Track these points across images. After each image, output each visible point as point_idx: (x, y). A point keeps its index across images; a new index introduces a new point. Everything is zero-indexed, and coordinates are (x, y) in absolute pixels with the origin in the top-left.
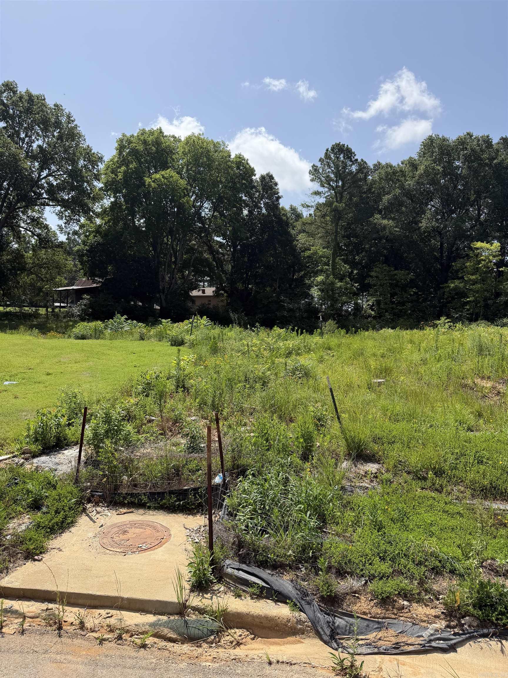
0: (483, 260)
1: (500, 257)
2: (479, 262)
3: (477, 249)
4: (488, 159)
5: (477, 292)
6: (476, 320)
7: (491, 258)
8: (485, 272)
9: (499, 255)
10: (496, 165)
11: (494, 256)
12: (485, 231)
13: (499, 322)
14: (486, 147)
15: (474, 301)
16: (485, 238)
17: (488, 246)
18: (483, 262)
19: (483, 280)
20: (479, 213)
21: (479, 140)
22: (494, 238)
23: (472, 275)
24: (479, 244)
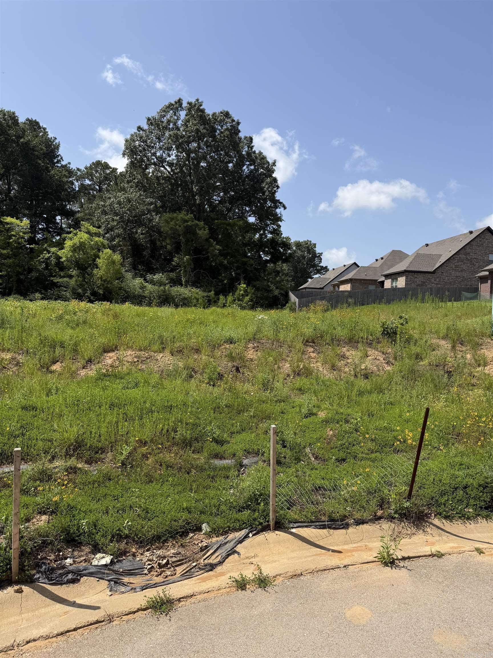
1: (30, 235)
3: (7, 224)
4: (15, 136)
5: (9, 267)
6: (9, 295)
7: (21, 234)
8: (17, 248)
9: (30, 232)
10: (22, 143)
11: (24, 233)
13: (31, 297)
14: (13, 123)
16: (15, 214)
17: (18, 222)
18: (14, 238)
19: (15, 255)
20: (9, 188)
21: (5, 115)
22: (25, 215)
23: (4, 249)
24: (9, 219)
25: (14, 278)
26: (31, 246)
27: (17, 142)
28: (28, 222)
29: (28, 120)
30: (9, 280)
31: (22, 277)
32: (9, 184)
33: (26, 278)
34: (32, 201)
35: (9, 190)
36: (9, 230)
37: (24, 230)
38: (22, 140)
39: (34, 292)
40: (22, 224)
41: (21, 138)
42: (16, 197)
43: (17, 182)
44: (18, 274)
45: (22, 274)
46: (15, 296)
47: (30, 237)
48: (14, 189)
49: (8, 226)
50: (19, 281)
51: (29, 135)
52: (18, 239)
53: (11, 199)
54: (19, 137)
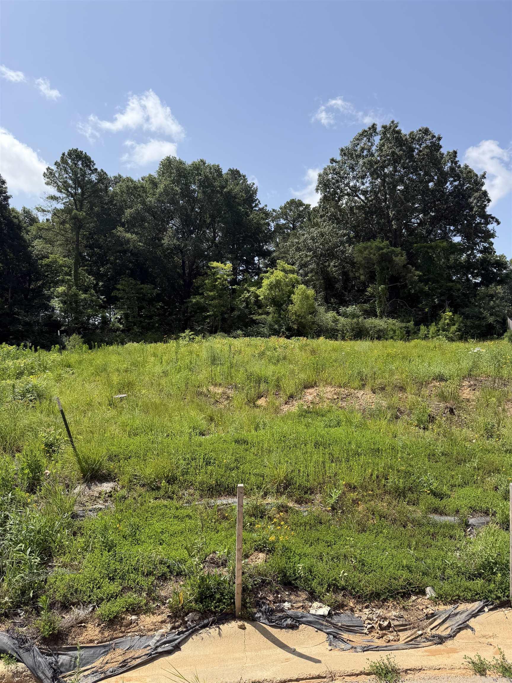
0: (219, 279)
1: (233, 277)
2: (216, 280)
3: (214, 268)
4: (219, 187)
5: (216, 307)
6: (215, 332)
7: (225, 276)
8: (221, 290)
9: (233, 274)
10: (225, 192)
11: (228, 276)
12: (219, 252)
13: (234, 334)
14: (217, 175)
15: (213, 315)
16: (220, 259)
17: (222, 265)
18: (219, 280)
19: (220, 296)
20: (214, 235)
21: (211, 169)
22: (228, 259)
23: (211, 291)
24: (215, 264)
25: (220, 317)
26: (234, 287)
27: (222, 192)
28: (231, 265)
29: (230, 170)
30: (215, 319)
31: (226, 316)
32: (214, 232)
33: (230, 317)
34: (233, 246)
35: (215, 237)
36: (214, 274)
37: (228, 273)
38: (225, 190)
39: (236, 330)
40: (226, 267)
41: (224, 188)
42: (220, 243)
43: (222, 230)
44: (223, 313)
45: (226, 313)
46: (220, 333)
47: (233, 279)
48: (218, 235)
49: (215, 270)
50: (224, 320)
51: (231, 184)
52: (223, 281)
53: (216, 246)
54: (223, 187)
